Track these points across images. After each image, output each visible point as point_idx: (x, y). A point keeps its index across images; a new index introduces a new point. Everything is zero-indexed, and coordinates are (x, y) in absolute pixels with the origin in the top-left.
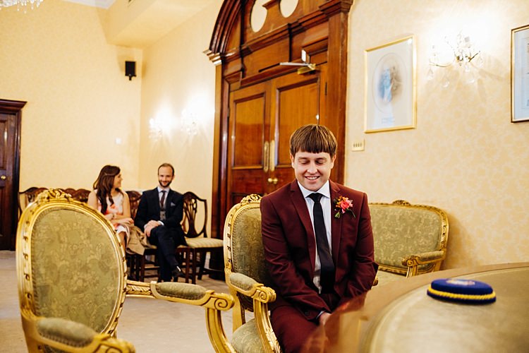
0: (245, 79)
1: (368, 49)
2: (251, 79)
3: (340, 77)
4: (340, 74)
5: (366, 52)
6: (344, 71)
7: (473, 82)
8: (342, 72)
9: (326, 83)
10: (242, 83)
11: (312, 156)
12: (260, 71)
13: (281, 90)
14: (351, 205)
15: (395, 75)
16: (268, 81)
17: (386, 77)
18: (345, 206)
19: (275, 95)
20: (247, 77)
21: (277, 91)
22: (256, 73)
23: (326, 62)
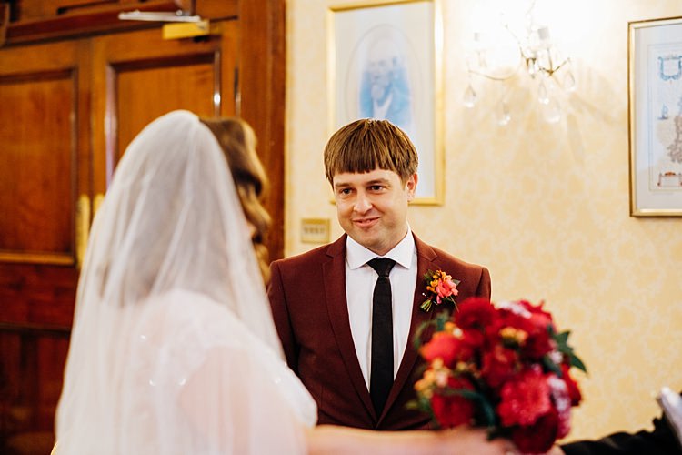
0: (16, 24)
1: (336, 6)
2: (33, 28)
3: (270, 66)
4: (270, 58)
5: (331, 14)
6: (280, 48)
7: (556, 119)
8: (275, 52)
9: (236, 72)
10: (10, 33)
11: (358, 179)
12: (61, 10)
13: (120, 67)
14: (456, 292)
15: (396, 77)
16: (83, 41)
17: (377, 78)
18: (444, 291)
19: (103, 78)
20: (24, 21)
21: (109, 71)
22: (50, 12)
23: (235, 18)
